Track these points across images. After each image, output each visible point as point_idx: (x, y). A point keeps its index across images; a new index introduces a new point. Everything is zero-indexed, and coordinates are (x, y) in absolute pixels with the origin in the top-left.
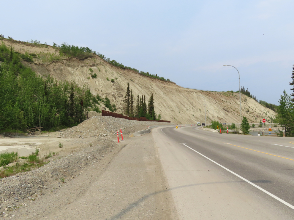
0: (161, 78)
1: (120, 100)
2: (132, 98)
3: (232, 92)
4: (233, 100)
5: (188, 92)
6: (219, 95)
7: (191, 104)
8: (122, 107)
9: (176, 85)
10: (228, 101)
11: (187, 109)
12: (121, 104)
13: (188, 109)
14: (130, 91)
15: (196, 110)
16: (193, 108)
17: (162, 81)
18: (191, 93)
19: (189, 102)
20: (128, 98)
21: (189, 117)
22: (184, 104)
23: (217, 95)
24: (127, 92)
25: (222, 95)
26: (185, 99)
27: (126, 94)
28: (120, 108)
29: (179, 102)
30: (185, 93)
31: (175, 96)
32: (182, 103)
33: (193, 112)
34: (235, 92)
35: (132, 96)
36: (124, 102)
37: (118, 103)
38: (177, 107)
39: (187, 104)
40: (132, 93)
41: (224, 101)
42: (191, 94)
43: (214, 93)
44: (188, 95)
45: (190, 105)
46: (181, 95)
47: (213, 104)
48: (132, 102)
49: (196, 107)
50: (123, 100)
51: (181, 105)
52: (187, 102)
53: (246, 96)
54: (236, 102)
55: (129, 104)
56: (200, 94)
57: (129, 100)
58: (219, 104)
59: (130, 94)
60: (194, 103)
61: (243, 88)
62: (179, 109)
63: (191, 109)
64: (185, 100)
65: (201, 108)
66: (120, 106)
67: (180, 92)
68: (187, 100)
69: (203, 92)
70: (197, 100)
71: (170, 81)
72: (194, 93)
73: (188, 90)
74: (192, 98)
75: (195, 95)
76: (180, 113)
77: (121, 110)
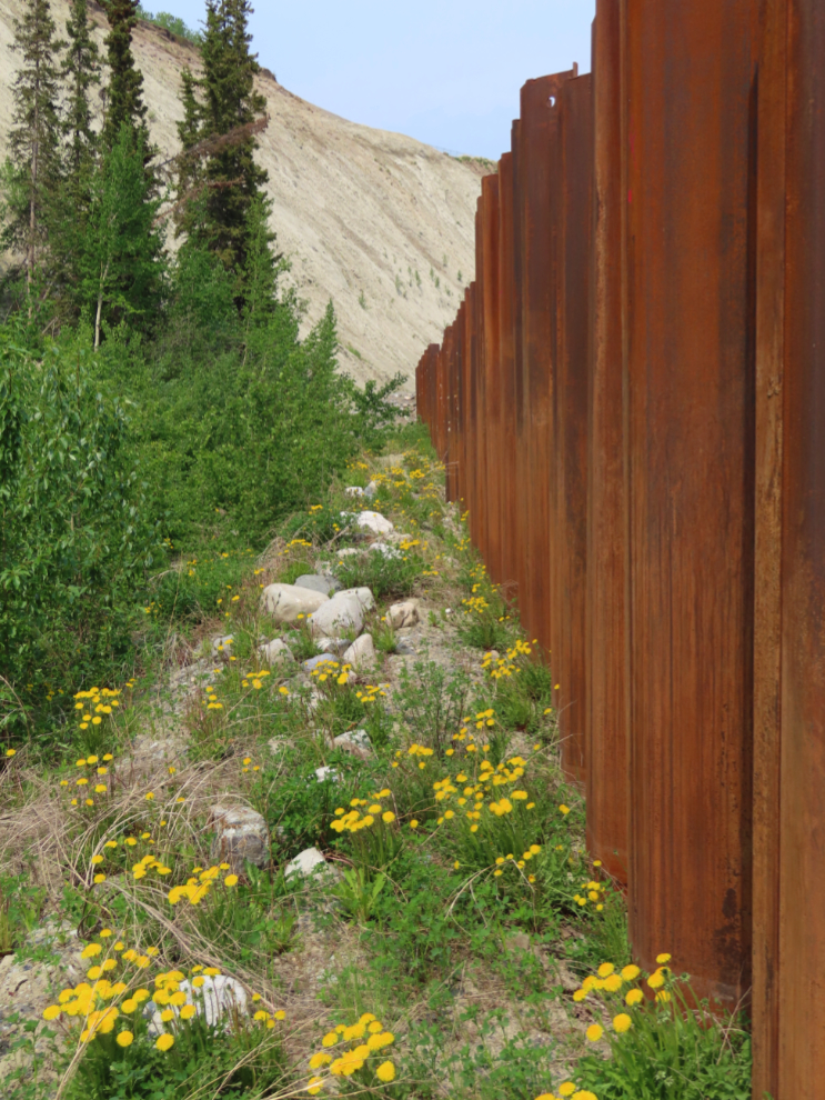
0: (161, 16)
5: (375, 148)
7: (411, 238)
9: (281, 89)
11: (398, 284)
13: (405, 278)
15: (455, 292)
16: (437, 273)
17: (171, 45)
18: (399, 161)
19: (399, 226)
22: (366, 238)
26: (369, 199)
29: (333, 222)
30: (359, 159)
31: (295, 171)
32: (356, 230)
38: (329, 257)
39: (389, 241)
42: (397, 167)
44: (383, 175)
45: (412, 252)
46: (333, 171)
49: (453, 271)
51: (350, 243)
52: (384, 222)
60: (431, 233)
62: (344, 271)
63: (427, 283)
64: (368, 207)
67: (320, 143)
68: (383, 207)
72: (421, 162)
73: (375, 141)
74: (414, 199)
75: (426, 174)
76: (362, 302)
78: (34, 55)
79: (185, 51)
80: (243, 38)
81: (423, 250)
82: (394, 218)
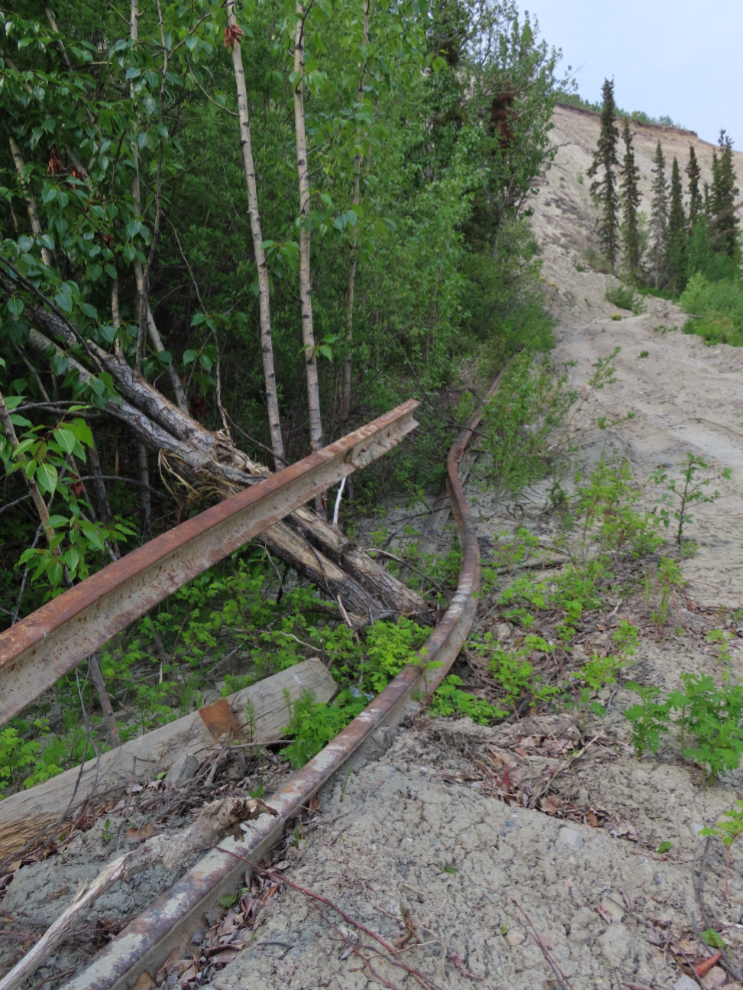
2: (630, 169)
8: (558, 232)
12: (549, 219)
14: (616, 132)
17: (643, 129)
20: (609, 177)
24: (599, 143)
27: (596, 154)
28: (555, 241)
35: (630, 159)
36: (564, 211)
40: (632, 144)
48: (633, 194)
55: (612, 208)
57: (611, 189)
59: (620, 147)
66: (550, 230)
77: (563, 246)
78: (659, 191)
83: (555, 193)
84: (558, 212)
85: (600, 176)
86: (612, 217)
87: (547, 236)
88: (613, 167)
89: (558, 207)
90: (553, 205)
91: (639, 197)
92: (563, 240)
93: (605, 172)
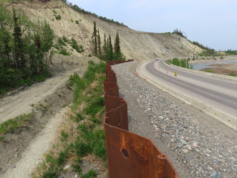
0: (116, 22)
1: (87, 41)
2: (99, 38)
3: (169, 33)
4: (170, 39)
5: (138, 33)
6: (160, 36)
7: (141, 43)
8: (89, 47)
9: (128, 28)
10: (167, 40)
11: (139, 48)
12: (87, 45)
13: (140, 47)
14: (96, 31)
15: (145, 48)
16: (143, 46)
17: (117, 25)
18: (140, 34)
19: (140, 42)
20: (95, 39)
21: (142, 54)
22: (136, 44)
23: (159, 36)
24: (93, 32)
25: (162, 35)
26: (137, 39)
27: (93, 34)
28: (88, 49)
29: (133, 42)
30: (136, 35)
31: (129, 37)
32: (135, 43)
33: (144, 50)
34: (172, 33)
35: (99, 36)
36: (91, 43)
37: (85, 44)
38: (132, 46)
39: (139, 44)
40: (99, 33)
41: (164, 40)
42: (140, 35)
43: (156, 34)
44: (139, 36)
45: (141, 44)
46: (133, 37)
47: (157, 43)
48: (100, 43)
49: (145, 46)
50: (89, 41)
52: (138, 41)
53: (179, 36)
54: (173, 41)
55: (96, 45)
56: (147, 35)
57: (96, 41)
58: (161, 42)
59: (97, 34)
60: (143, 42)
61: (177, 30)
62: (133, 48)
63: (142, 48)
64: (137, 40)
65: (149, 47)
66: (87, 47)
67: (132, 33)
69: (148, 33)
70: (145, 40)
71: (124, 24)
72: (143, 34)
73: (138, 32)
74: (142, 39)
75: (143, 36)
76: (135, 51)
77: (89, 50)
78: (105, 42)
79: (118, 25)
80: (118, 38)
81: (142, 44)
82: (139, 41)
83: (90, 40)
84: (90, 43)
85: (94, 38)
86: (96, 46)
87: (86, 48)
88: (96, 37)
89: (90, 42)
90: (89, 42)
91: (101, 43)
92: (89, 49)
93: (95, 38)
